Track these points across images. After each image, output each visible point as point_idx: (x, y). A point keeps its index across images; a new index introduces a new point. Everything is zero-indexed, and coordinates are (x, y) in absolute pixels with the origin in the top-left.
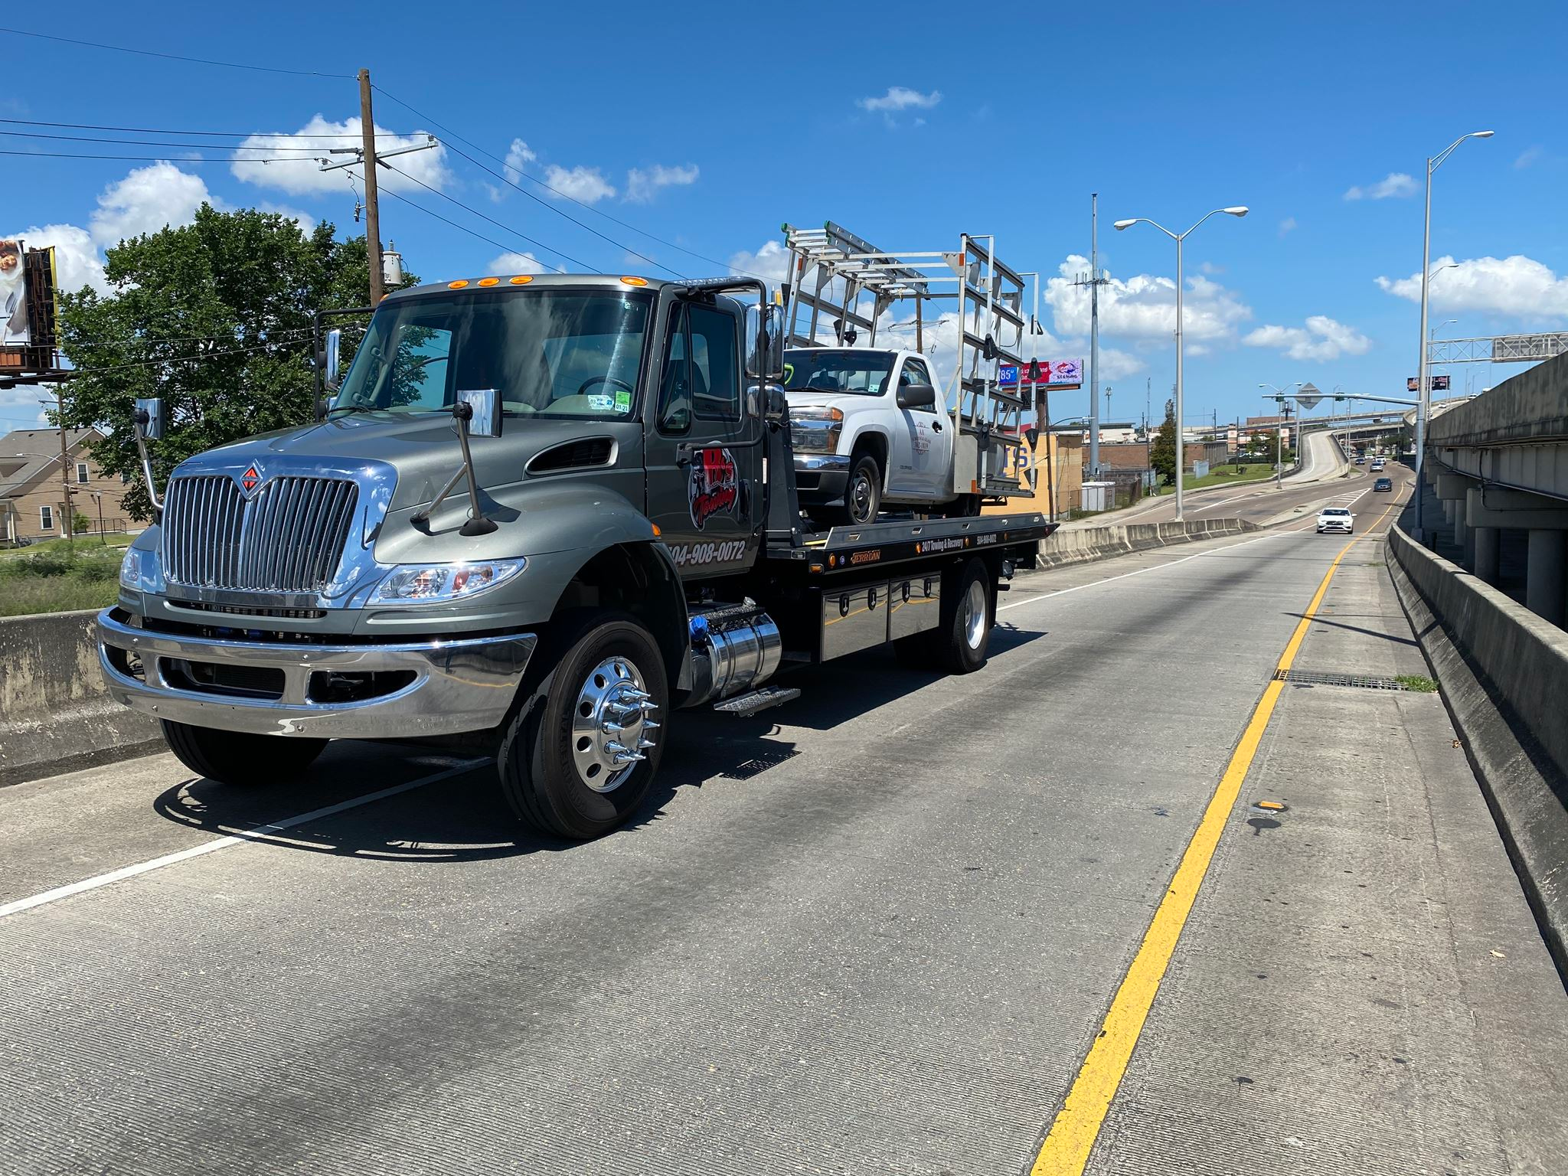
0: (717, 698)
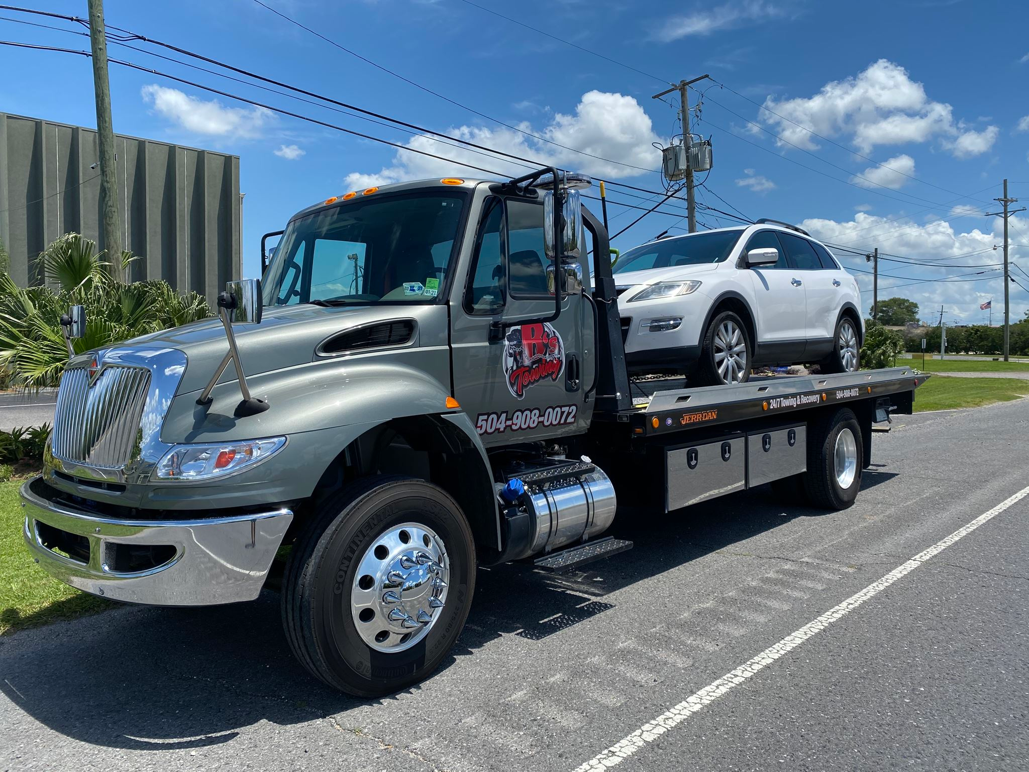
0: (541, 553)
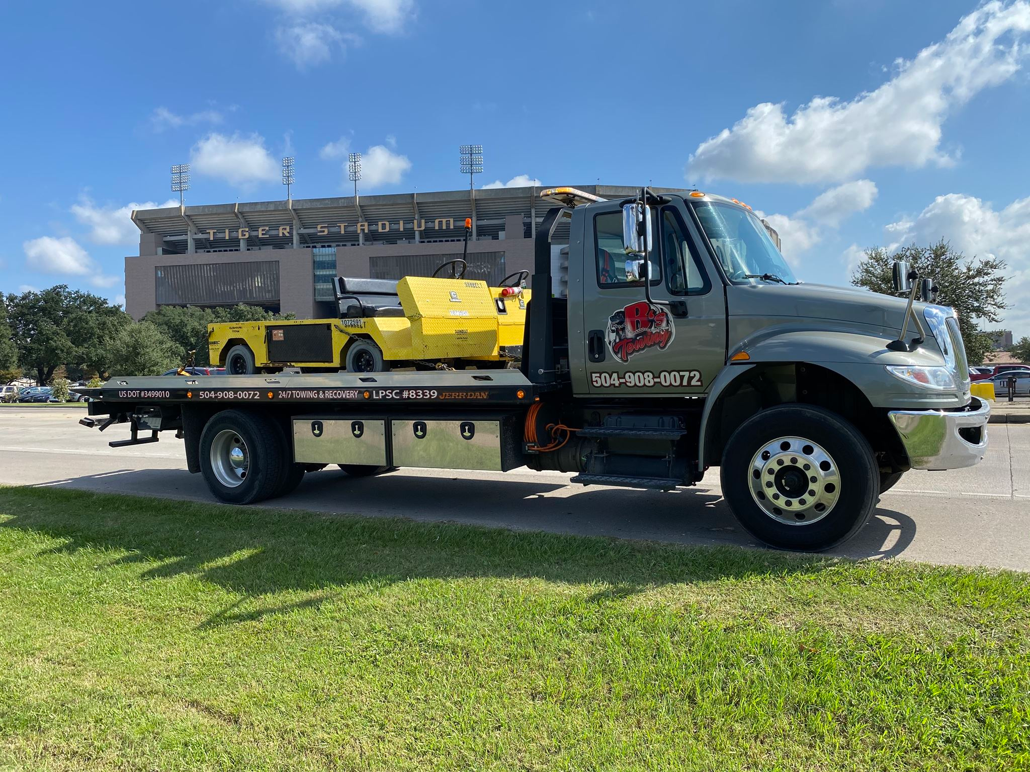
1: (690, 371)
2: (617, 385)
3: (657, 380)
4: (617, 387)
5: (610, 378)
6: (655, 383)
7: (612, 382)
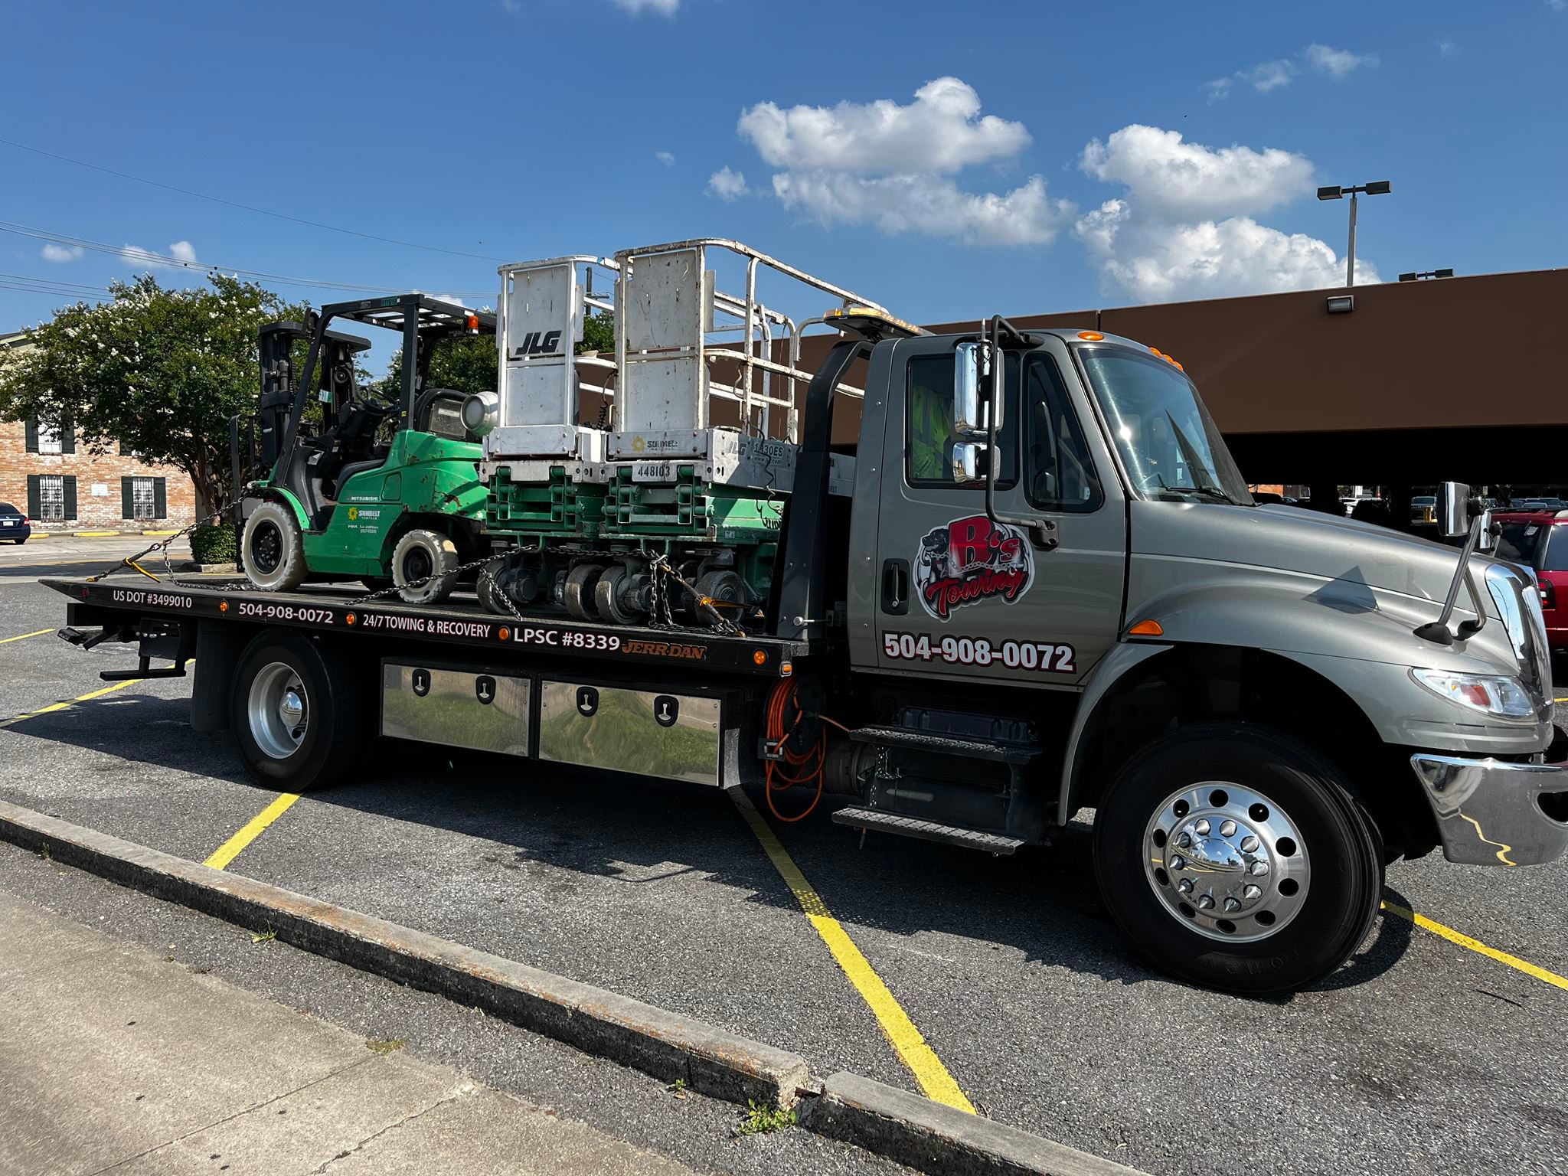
1: (1056, 645)
2: (927, 657)
3: (996, 655)
4: (926, 660)
5: (916, 644)
6: (993, 660)
7: (919, 652)
